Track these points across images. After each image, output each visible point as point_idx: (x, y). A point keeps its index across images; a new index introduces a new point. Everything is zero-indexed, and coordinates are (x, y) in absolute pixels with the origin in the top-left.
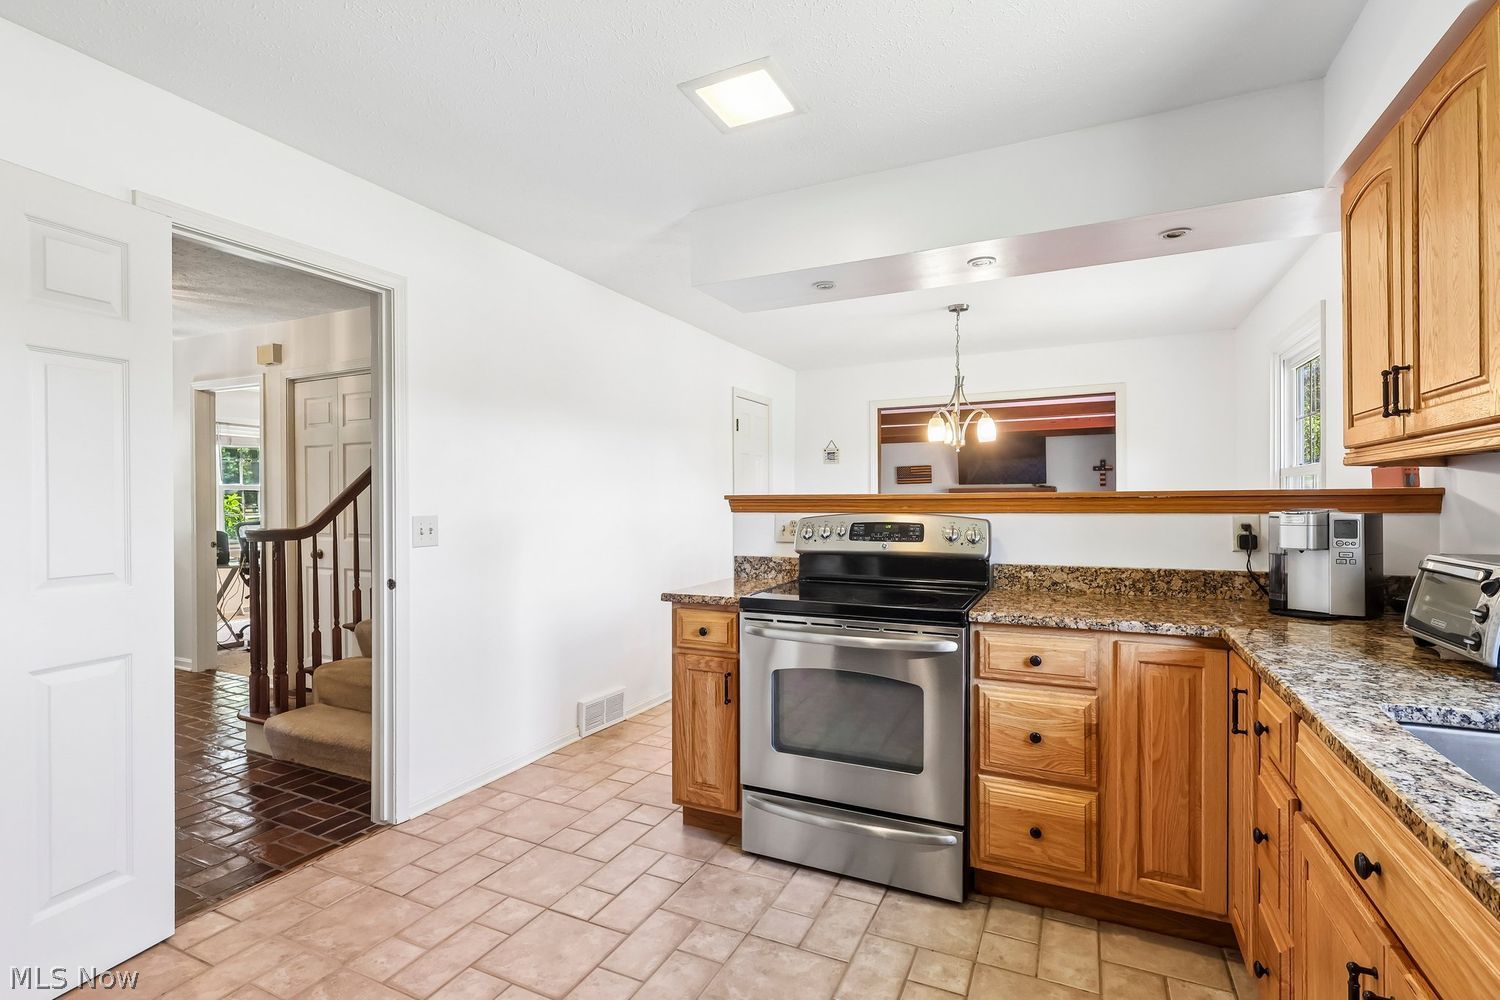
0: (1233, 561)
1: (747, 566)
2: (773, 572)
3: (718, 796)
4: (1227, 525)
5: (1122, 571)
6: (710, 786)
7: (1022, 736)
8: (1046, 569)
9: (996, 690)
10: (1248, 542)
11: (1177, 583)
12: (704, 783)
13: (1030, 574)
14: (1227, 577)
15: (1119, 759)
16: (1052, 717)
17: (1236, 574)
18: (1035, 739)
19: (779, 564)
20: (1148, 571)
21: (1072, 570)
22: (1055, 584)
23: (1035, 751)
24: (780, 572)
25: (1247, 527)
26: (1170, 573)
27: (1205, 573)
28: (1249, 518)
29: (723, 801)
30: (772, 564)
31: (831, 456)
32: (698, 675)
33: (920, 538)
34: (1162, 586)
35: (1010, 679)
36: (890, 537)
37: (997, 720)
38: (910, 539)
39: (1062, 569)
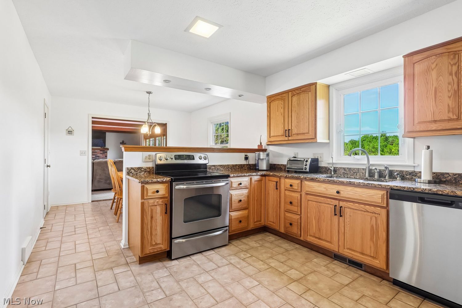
0: (244, 162)
1: (133, 171)
2: (143, 172)
3: (161, 246)
4: (243, 155)
5: (229, 165)
6: (158, 244)
7: (237, 201)
8: (216, 165)
9: (233, 192)
10: (246, 158)
11: (237, 167)
12: (156, 244)
13: (213, 167)
14: (244, 165)
15: (251, 201)
16: (242, 195)
17: (245, 165)
18: (240, 201)
19: (145, 169)
20: (233, 165)
21: (221, 166)
22: (218, 169)
23: (240, 203)
24: (146, 172)
25: (246, 155)
26: (236, 165)
27: (241, 165)
28: (246, 154)
29: (163, 247)
30: (142, 169)
31: (70, 132)
32: (153, 208)
33: (194, 159)
34: (235, 168)
35: (236, 189)
36: (186, 159)
37: (234, 198)
38: (191, 159)
39: (219, 165)
